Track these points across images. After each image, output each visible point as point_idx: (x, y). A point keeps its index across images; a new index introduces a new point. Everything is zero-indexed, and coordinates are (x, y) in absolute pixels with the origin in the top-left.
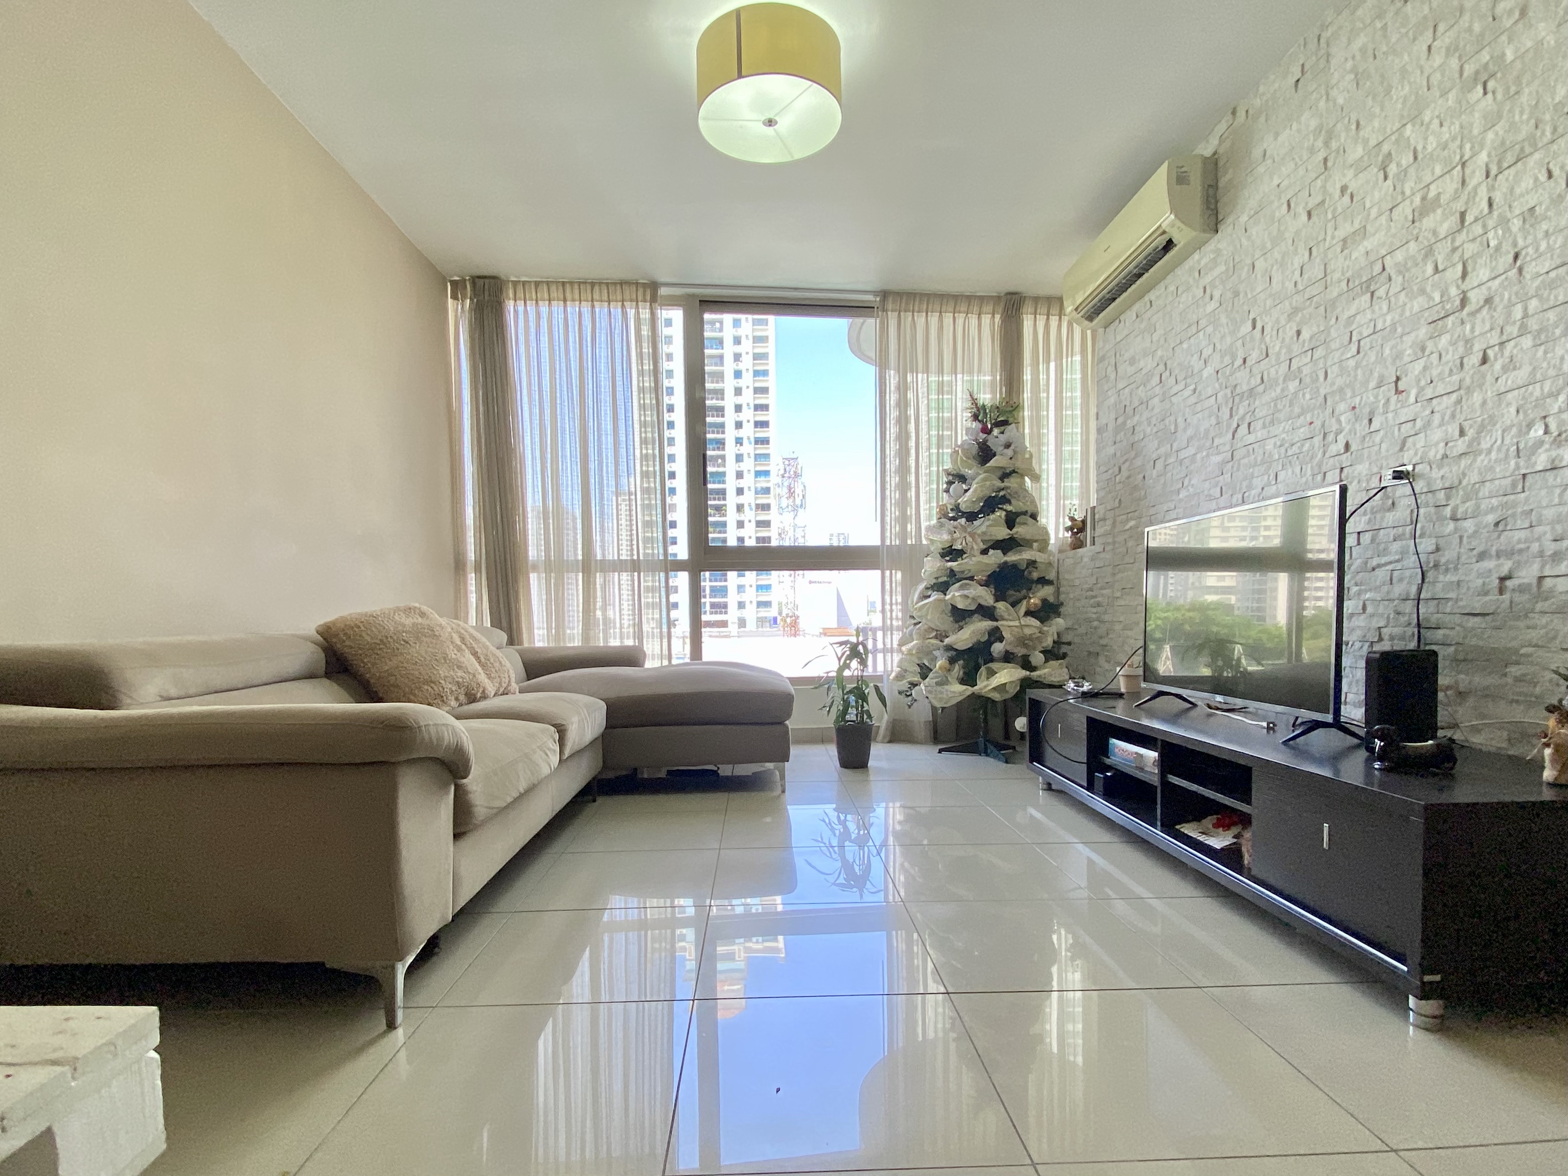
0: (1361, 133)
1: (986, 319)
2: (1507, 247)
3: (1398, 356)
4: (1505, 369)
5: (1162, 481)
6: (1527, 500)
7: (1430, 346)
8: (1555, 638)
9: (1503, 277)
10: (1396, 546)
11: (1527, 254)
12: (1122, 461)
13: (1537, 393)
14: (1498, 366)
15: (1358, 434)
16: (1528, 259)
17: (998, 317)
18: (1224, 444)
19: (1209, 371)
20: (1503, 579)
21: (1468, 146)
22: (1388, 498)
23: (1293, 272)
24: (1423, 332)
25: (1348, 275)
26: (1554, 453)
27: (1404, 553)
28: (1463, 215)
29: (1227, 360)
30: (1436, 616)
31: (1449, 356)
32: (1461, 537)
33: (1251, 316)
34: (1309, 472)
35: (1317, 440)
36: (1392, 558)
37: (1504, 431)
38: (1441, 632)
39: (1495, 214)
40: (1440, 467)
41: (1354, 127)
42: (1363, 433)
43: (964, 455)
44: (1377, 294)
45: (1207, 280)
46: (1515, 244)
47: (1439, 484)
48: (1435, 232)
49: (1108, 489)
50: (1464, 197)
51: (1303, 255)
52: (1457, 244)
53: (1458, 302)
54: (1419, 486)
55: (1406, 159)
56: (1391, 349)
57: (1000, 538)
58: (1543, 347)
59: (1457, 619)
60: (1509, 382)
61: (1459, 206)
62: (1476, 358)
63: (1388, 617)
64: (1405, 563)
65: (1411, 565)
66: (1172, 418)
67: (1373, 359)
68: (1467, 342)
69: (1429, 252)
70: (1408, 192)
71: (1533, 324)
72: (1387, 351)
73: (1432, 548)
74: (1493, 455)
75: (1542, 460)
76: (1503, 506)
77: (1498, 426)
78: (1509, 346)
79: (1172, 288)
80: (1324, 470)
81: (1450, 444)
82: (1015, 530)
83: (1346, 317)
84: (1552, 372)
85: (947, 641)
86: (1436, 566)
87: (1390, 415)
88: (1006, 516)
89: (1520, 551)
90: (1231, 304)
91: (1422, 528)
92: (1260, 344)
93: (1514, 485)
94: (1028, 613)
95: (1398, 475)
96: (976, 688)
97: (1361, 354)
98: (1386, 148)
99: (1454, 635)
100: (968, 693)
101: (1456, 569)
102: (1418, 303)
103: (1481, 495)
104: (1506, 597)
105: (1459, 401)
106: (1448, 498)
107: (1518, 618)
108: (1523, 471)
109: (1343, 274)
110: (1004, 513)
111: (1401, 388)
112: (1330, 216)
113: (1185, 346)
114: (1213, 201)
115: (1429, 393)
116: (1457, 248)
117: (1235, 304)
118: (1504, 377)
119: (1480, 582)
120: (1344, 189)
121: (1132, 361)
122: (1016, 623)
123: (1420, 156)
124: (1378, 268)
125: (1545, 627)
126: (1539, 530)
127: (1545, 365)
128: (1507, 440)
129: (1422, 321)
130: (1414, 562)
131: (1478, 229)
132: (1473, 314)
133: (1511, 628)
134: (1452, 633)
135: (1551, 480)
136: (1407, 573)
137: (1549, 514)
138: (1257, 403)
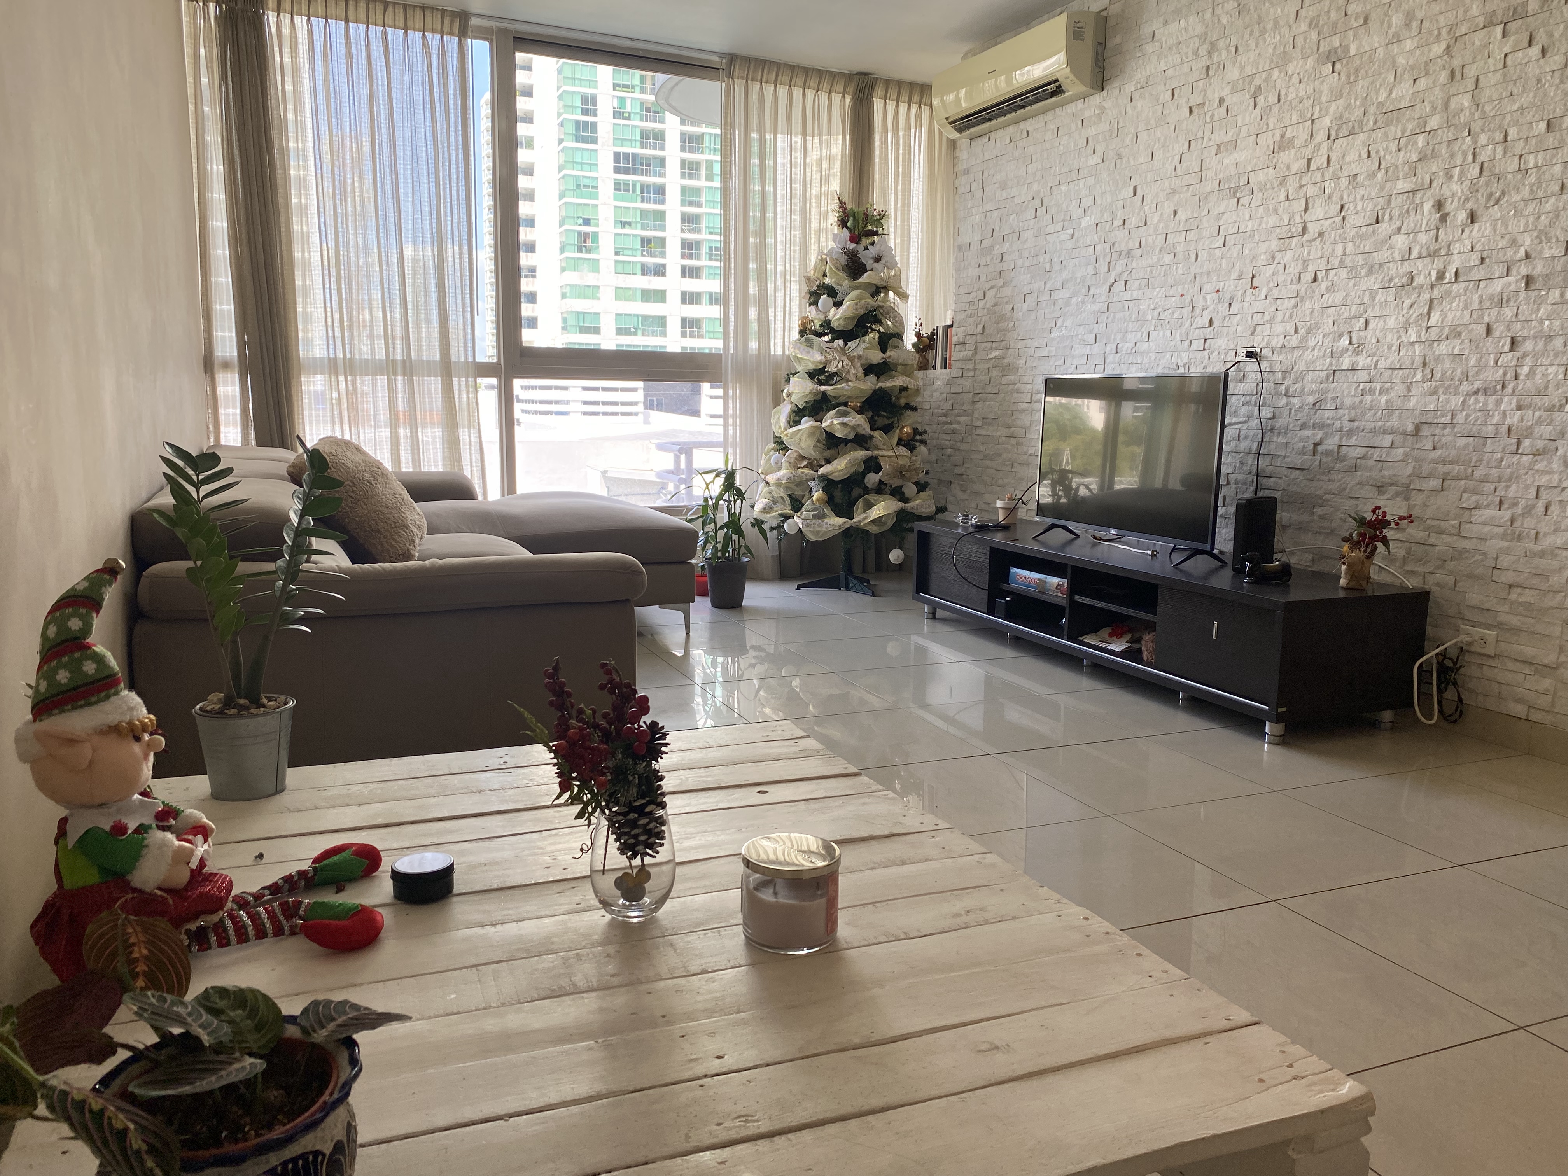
0: (1239, 58)
1: (837, 98)
2: (1336, 198)
3: (1254, 258)
4: (1328, 290)
5: (1033, 317)
6: (1335, 388)
7: (1278, 255)
8: (1344, 489)
9: (1332, 220)
10: (1243, 410)
11: (1349, 208)
12: (988, 286)
13: (1347, 314)
14: (1324, 286)
15: (1220, 314)
16: (1349, 212)
17: (848, 99)
18: (1100, 295)
19: (1086, 222)
20: (1316, 445)
21: (1317, 109)
22: (1240, 371)
23: (1173, 157)
24: (1274, 244)
25: (1221, 176)
26: (1354, 359)
27: (1249, 416)
28: (1309, 161)
29: (1107, 216)
30: (1271, 468)
31: (1291, 269)
32: (1290, 410)
33: (1133, 183)
34: (1178, 338)
35: (1187, 311)
36: (1241, 420)
37: (1324, 336)
38: (1272, 480)
39: (1331, 169)
40: (1280, 353)
41: (1233, 49)
42: (1224, 314)
43: (834, 265)
44: (1242, 201)
45: (1091, 132)
46: (1342, 198)
47: (1278, 367)
48: (1288, 168)
49: (969, 312)
50: (1311, 148)
51: (1183, 144)
52: (1303, 183)
53: (1300, 229)
54: (1264, 365)
55: (1272, 99)
56: (1251, 250)
57: (875, 362)
58: (1353, 281)
59: (1285, 472)
60: (1330, 300)
61: (1308, 152)
62: (1309, 277)
63: (1235, 466)
64: (1250, 424)
65: (1254, 426)
66: (1048, 256)
67: (1235, 255)
68: (1305, 261)
69: (1283, 181)
70: (1271, 126)
71: (1348, 261)
72: (1246, 252)
73: (1269, 416)
74: (1316, 352)
75: (1346, 363)
76: (1320, 391)
77: (1320, 331)
78: (1333, 272)
79: (1052, 126)
80: (1190, 338)
81: (1288, 337)
82: (888, 353)
83: (1217, 212)
84: (1357, 301)
85: (821, 471)
86: (1272, 430)
87: (1246, 304)
88: (879, 338)
89: (1329, 425)
90: (1113, 164)
91: (1264, 398)
92: (1140, 211)
93: (1328, 377)
94: (900, 442)
95: (1250, 355)
96: (854, 520)
97: (1227, 248)
98: (1257, 81)
99: (1282, 484)
100: (847, 526)
101: (1286, 433)
102: (1272, 221)
103: (1305, 381)
104: (1318, 457)
105: (1296, 306)
106: (1284, 379)
107: (1323, 473)
108: (1334, 368)
109: (1216, 174)
110: (877, 335)
111: (1254, 285)
112: (1208, 119)
113: (1064, 188)
114: (1101, 59)
115: (1275, 293)
116: (1303, 186)
117: (1118, 167)
118: (1327, 295)
119: (1302, 444)
120: (1221, 101)
121: (1003, 186)
122: (891, 453)
123: (1283, 100)
124: (1243, 181)
125: (1340, 481)
126: (1341, 411)
127: (1353, 294)
128: (1326, 341)
129: (1274, 235)
130: (1257, 424)
131: (1318, 177)
132: (1311, 241)
133: (1319, 480)
134: (1280, 481)
135: (1351, 377)
136: (1252, 433)
137: (1348, 401)
138: (1134, 265)
